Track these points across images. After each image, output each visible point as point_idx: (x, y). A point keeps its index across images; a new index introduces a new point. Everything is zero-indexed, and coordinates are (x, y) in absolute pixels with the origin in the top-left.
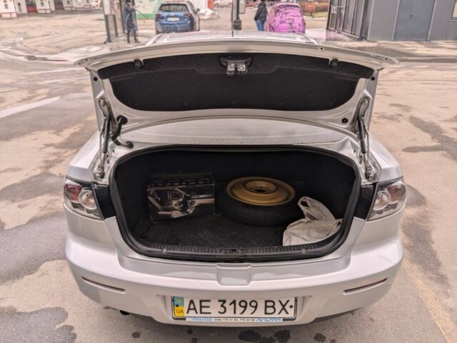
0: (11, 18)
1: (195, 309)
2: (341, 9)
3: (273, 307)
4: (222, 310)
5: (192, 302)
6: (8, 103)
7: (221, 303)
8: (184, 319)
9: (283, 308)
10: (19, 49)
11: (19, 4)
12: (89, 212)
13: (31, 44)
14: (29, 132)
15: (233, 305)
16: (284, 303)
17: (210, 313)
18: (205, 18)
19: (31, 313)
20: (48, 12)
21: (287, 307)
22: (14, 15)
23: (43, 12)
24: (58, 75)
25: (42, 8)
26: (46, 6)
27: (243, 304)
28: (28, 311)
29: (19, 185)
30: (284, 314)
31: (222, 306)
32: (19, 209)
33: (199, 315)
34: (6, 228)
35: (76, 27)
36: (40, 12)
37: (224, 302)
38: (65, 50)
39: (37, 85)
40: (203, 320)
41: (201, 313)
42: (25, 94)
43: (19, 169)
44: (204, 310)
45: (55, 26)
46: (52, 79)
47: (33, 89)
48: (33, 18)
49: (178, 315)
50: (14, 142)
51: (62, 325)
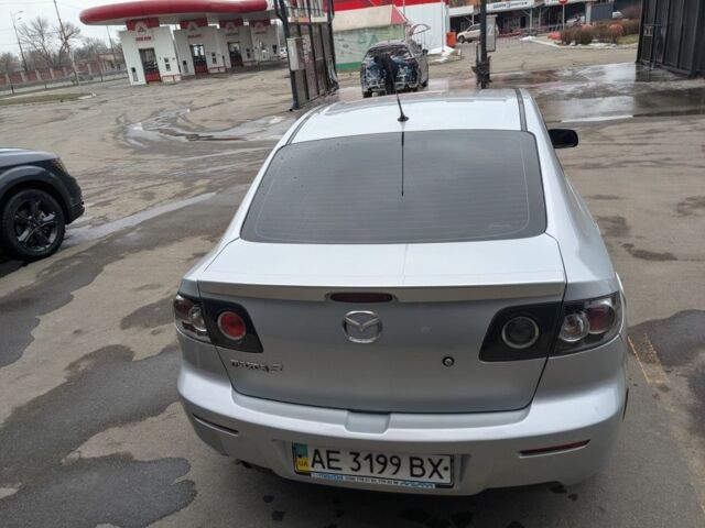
0: (175, 83)
1: (321, 462)
2: (660, 28)
3: (421, 466)
4: (356, 466)
5: (317, 452)
6: (158, 200)
7: (354, 456)
8: (308, 474)
9: (435, 470)
10: (179, 127)
11: (185, 63)
12: (200, 333)
13: (196, 118)
14: (178, 239)
15: (368, 460)
16: (436, 463)
17: (340, 469)
18: (441, 60)
19: (149, 462)
20: (222, 70)
21: (440, 469)
22: (178, 79)
23: (216, 71)
24: (224, 160)
25: (214, 66)
26: (220, 63)
27: (382, 460)
28: (146, 460)
29: (156, 305)
30: (436, 479)
31: (355, 460)
32: (152, 337)
33: (327, 470)
34: (135, 359)
35: (258, 89)
36: (211, 71)
37: (357, 455)
38: (239, 124)
39: (195, 175)
40: (332, 478)
41: (330, 468)
42: (178, 187)
43: (159, 286)
44: (333, 464)
45: (229, 90)
46: (217, 166)
47: (189, 181)
48: (203, 81)
49: (301, 468)
50: (158, 251)
51: (182, 479)
